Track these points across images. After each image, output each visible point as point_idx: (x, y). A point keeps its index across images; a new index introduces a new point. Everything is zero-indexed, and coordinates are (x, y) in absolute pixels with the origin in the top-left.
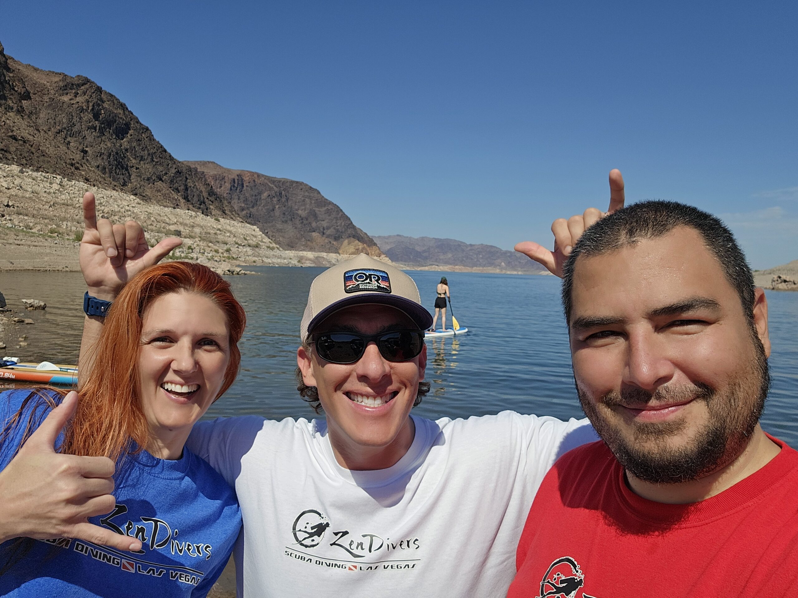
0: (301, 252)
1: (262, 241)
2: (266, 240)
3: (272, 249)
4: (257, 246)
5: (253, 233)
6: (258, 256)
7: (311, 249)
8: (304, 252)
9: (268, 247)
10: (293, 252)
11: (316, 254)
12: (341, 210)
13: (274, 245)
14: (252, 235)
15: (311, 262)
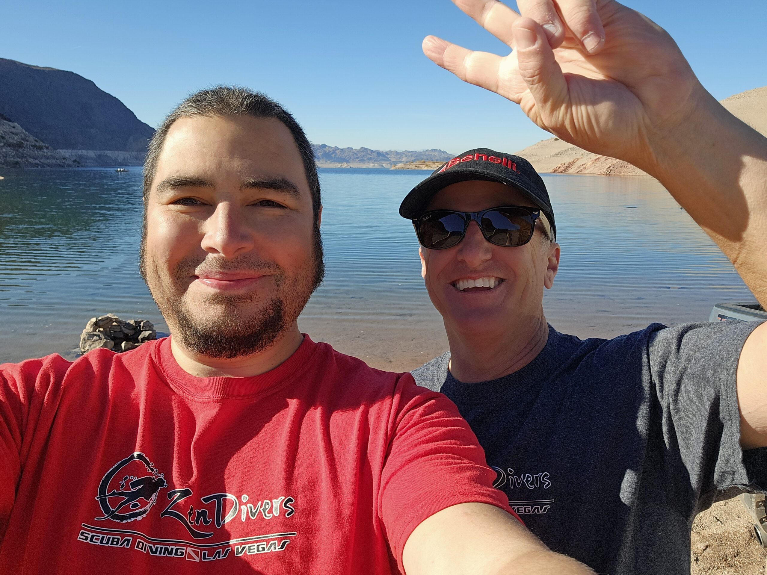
0: (80, 151)
1: (25, 140)
2: (31, 138)
3: (41, 148)
4: (20, 145)
5: (13, 130)
6: (22, 157)
7: (92, 147)
8: (84, 151)
9: (34, 146)
10: (70, 151)
11: (99, 152)
13: (41, 144)
14: (11, 133)
15: (92, 161)
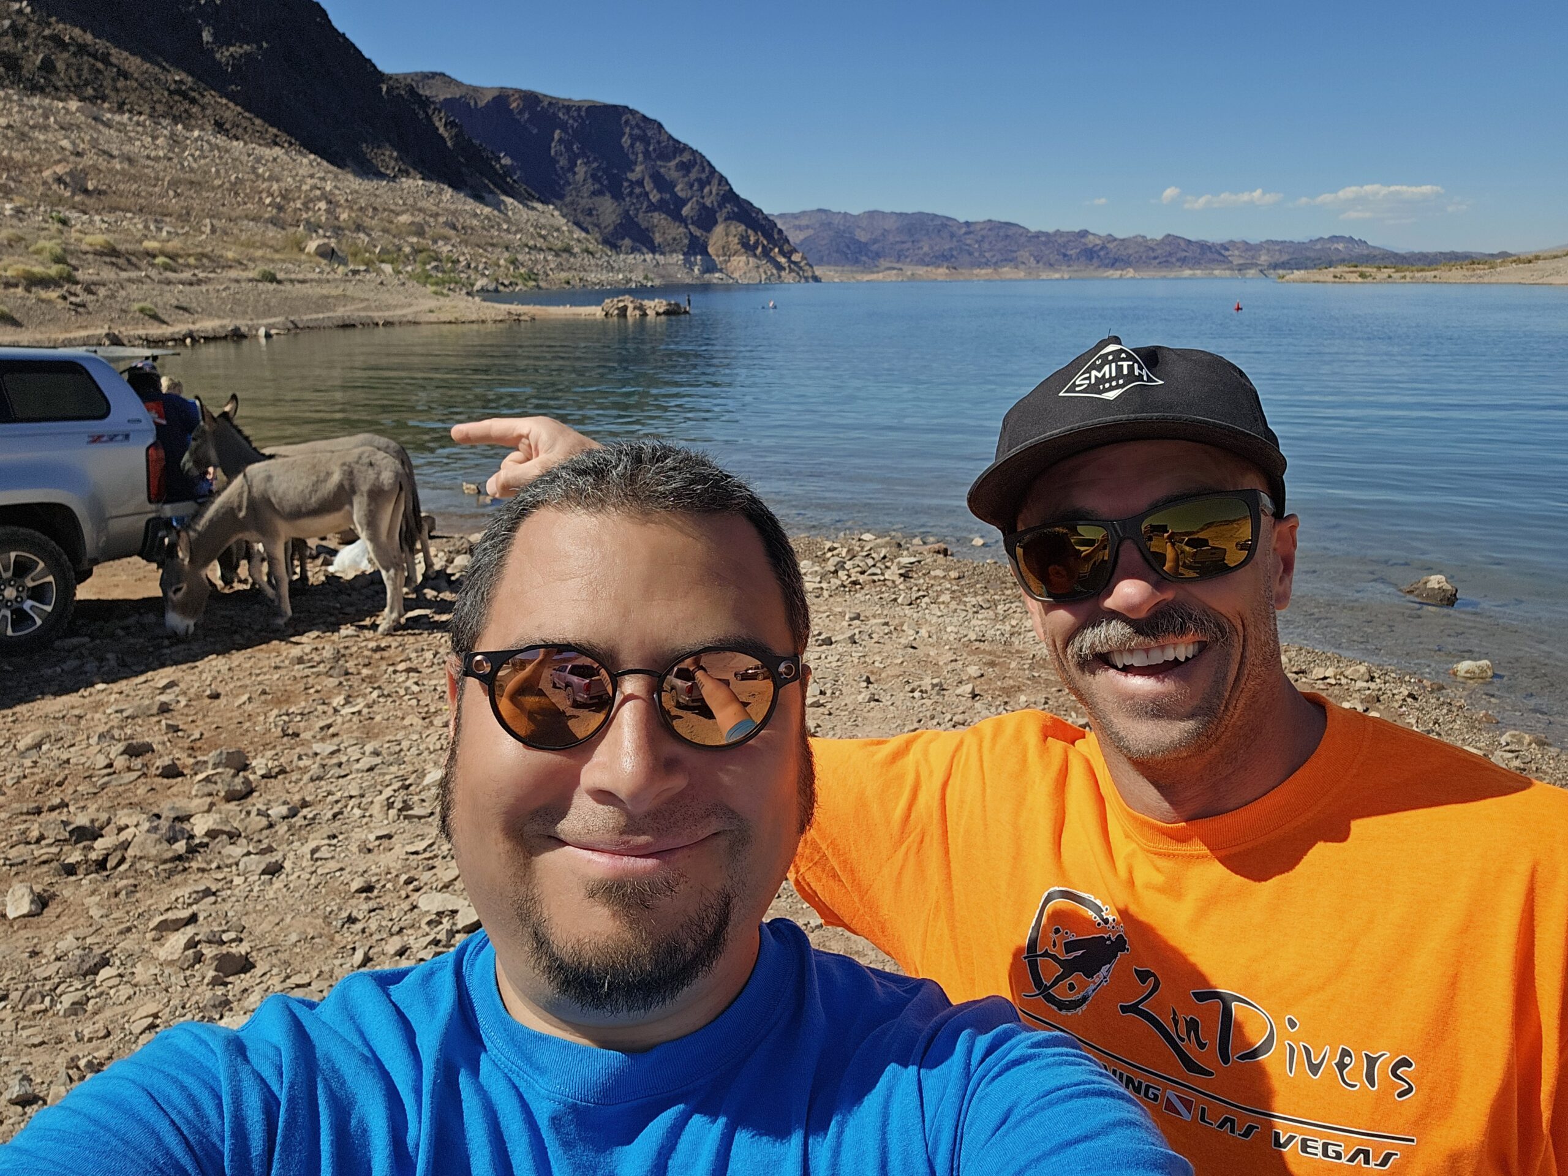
3: (593, 253)
12: (709, 164)
13: (595, 245)
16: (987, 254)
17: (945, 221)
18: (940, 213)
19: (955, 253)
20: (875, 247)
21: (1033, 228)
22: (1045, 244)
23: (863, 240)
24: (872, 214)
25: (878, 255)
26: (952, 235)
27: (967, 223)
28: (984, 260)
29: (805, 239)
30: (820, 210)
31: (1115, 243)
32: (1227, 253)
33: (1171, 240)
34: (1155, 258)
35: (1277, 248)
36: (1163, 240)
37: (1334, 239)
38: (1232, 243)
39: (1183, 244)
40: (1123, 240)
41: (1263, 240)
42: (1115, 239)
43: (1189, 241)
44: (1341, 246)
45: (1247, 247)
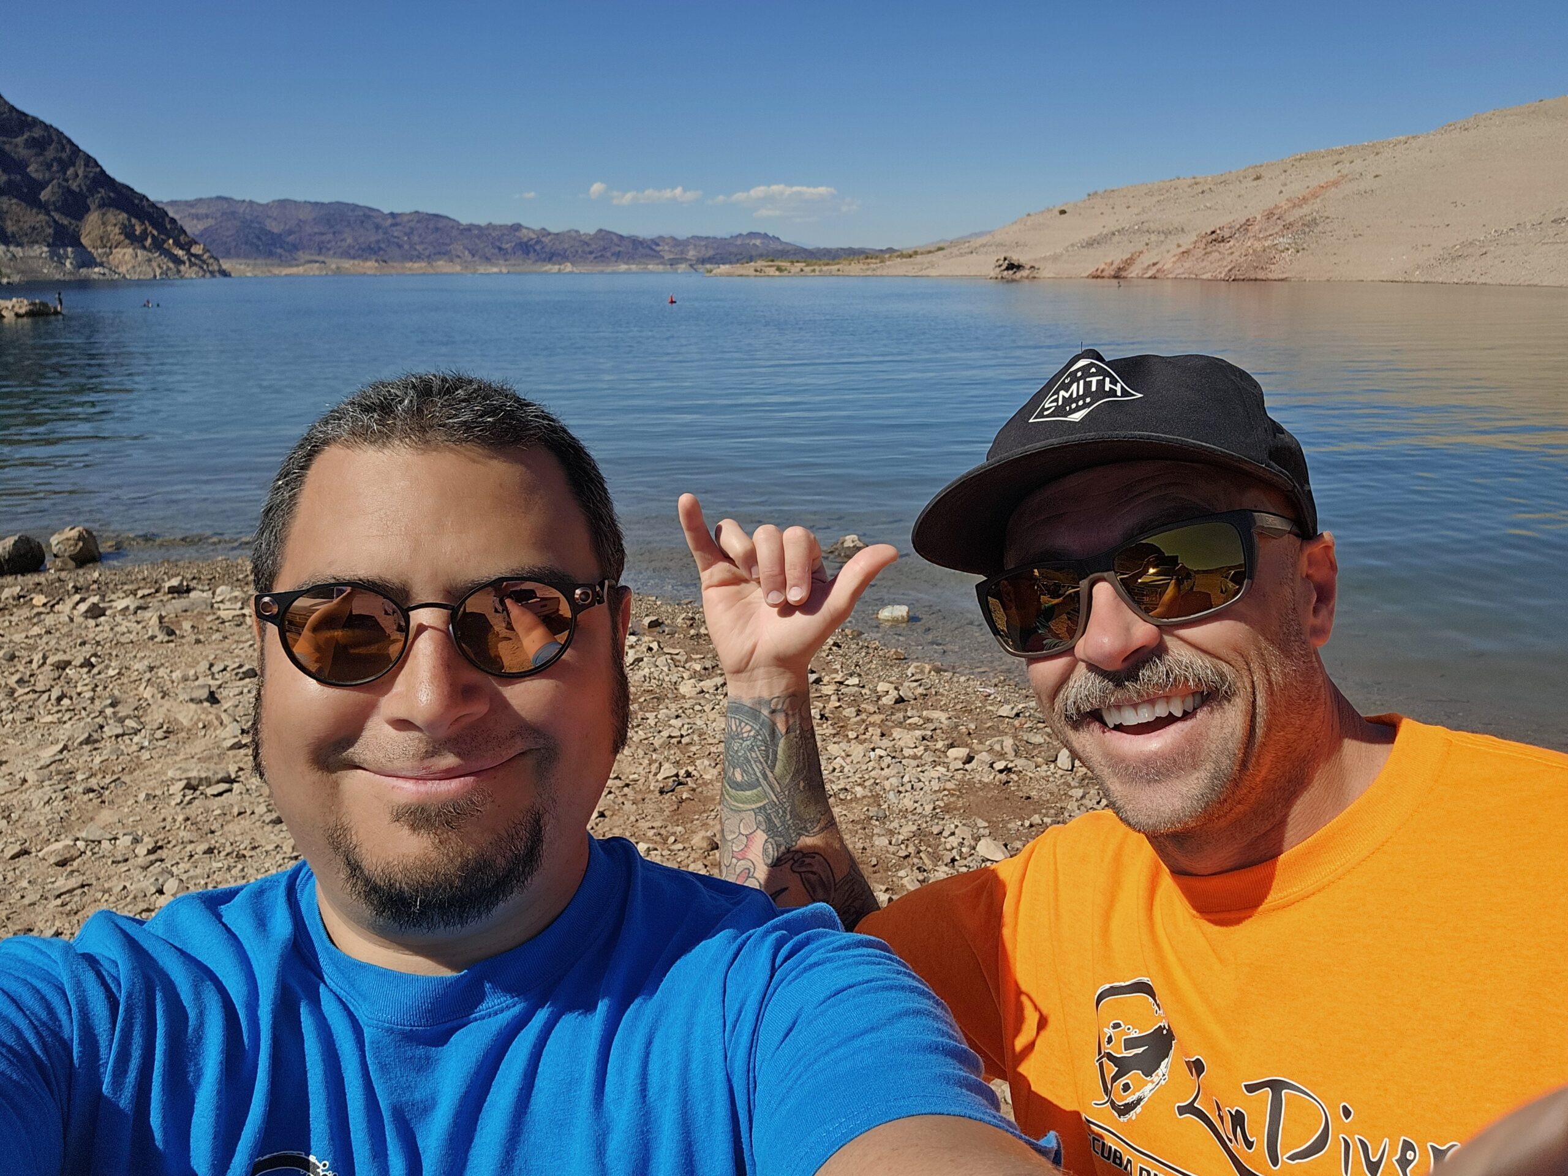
12: (69, 141)
16: (418, 247)
17: (367, 211)
18: (361, 203)
19: (383, 246)
20: (291, 238)
21: (464, 221)
22: (479, 237)
23: (276, 231)
24: (283, 203)
25: (295, 247)
26: (377, 227)
27: (392, 215)
28: (415, 253)
29: (205, 229)
30: (219, 198)
31: (549, 237)
32: (658, 248)
33: (603, 235)
34: (591, 253)
35: (703, 243)
36: (596, 234)
37: (752, 235)
38: (661, 237)
39: (615, 239)
40: (558, 234)
41: (690, 236)
42: (549, 234)
43: (621, 236)
44: (758, 242)
45: (676, 242)
